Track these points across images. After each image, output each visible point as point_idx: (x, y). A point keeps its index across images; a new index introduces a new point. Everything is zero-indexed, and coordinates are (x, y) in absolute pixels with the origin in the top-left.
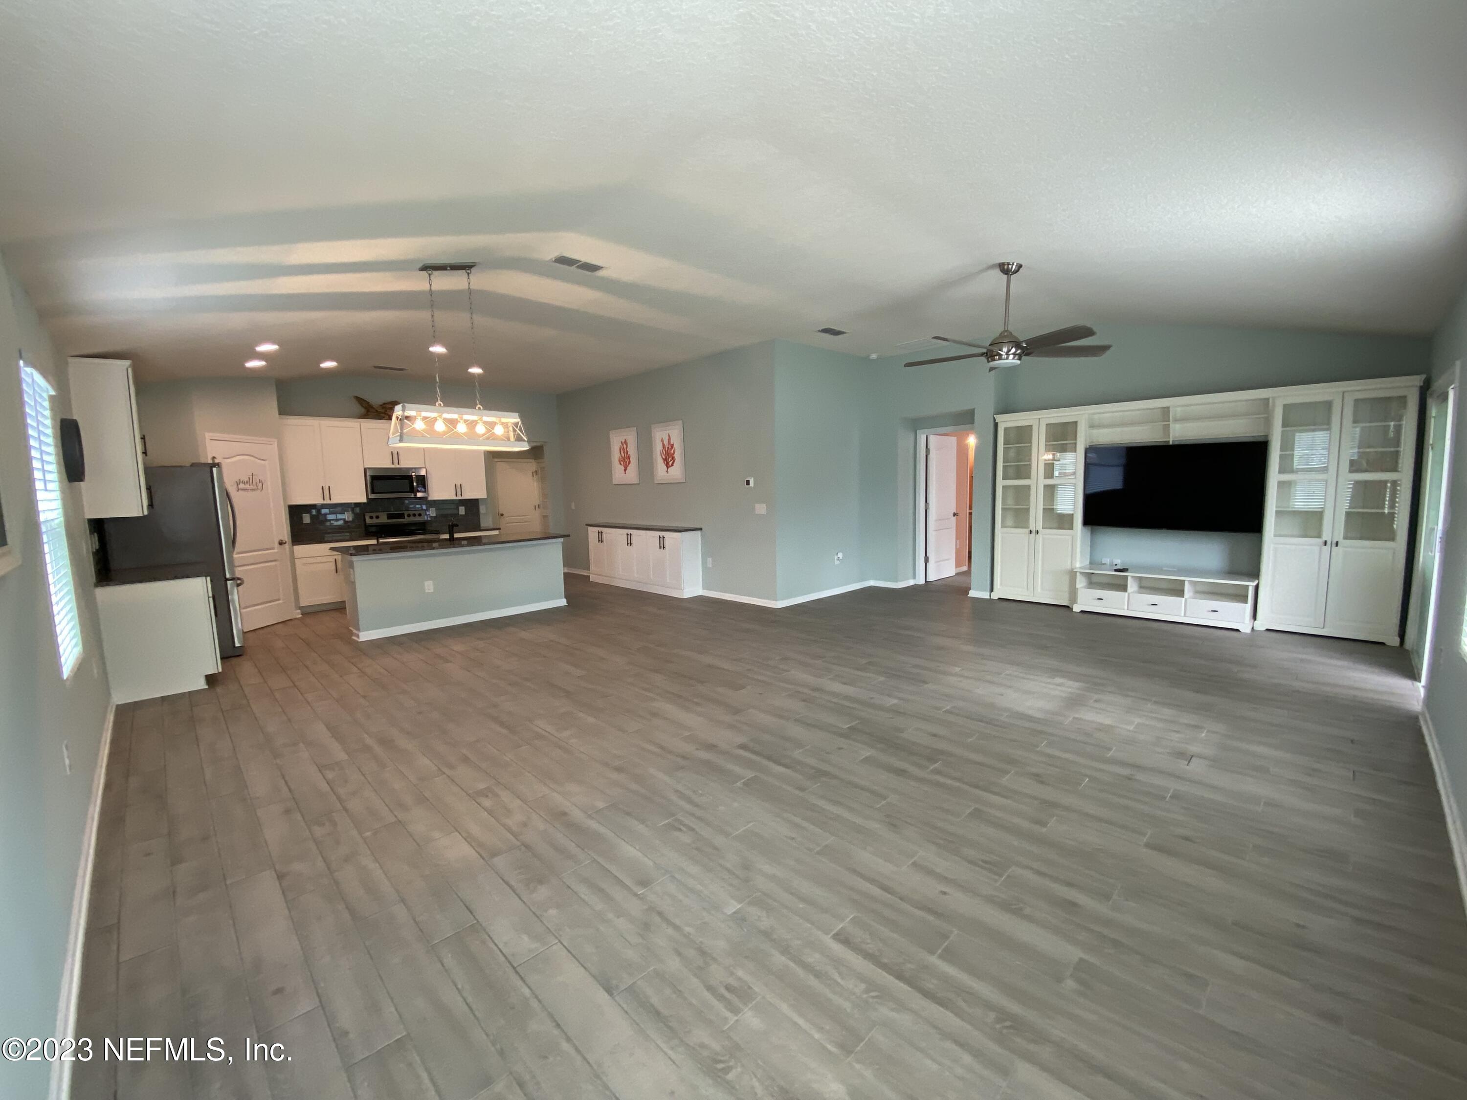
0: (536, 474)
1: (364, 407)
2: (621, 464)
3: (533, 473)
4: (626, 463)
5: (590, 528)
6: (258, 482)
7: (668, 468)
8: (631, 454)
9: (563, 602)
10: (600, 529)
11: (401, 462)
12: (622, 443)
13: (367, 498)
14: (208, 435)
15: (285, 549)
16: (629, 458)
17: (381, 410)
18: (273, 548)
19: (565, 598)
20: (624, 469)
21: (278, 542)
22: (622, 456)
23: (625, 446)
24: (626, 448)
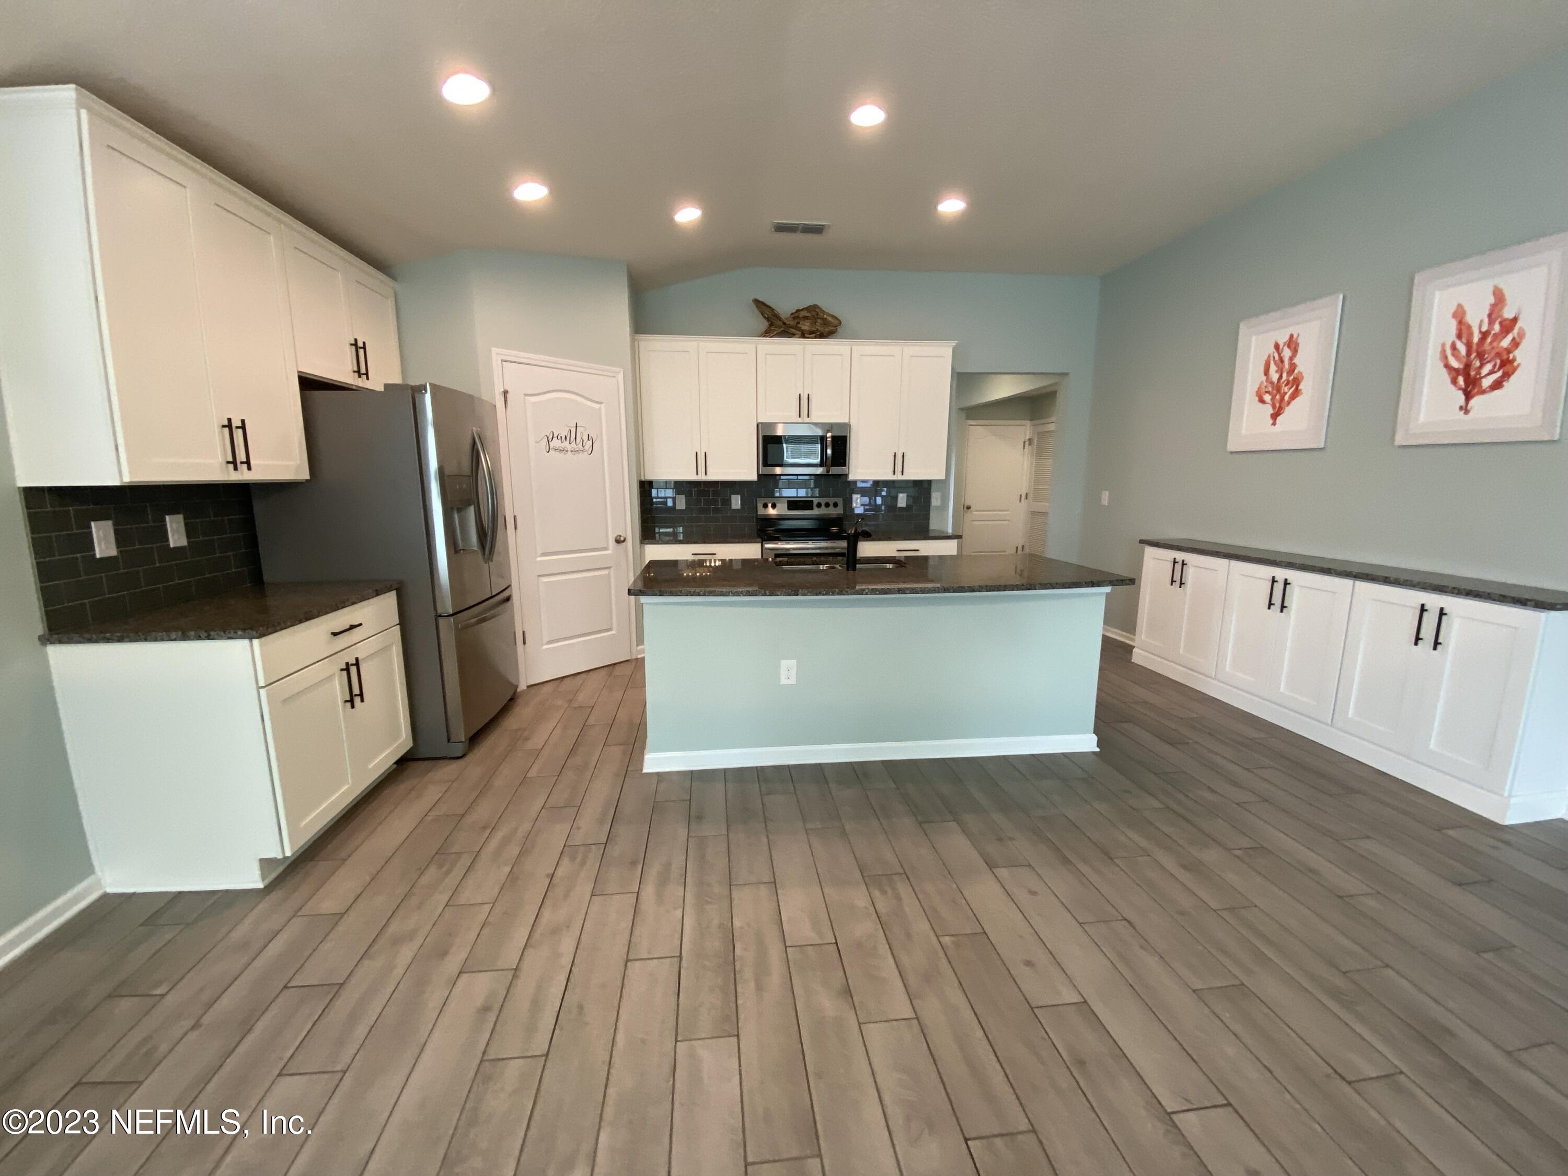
0: (1030, 444)
1: (765, 317)
2: (1262, 401)
3: (1024, 442)
4: (1282, 399)
5: (1149, 551)
6: (585, 438)
7: (1468, 396)
8: (1305, 375)
9: (1087, 743)
10: (1180, 556)
11: (813, 413)
12: (1277, 347)
13: (759, 475)
14: (497, 354)
15: (626, 551)
16: (1297, 382)
17: (792, 323)
18: (606, 549)
19: (1096, 732)
20: (1271, 411)
21: (616, 535)
22: (1269, 380)
23: (1287, 353)
24: (1291, 359)
